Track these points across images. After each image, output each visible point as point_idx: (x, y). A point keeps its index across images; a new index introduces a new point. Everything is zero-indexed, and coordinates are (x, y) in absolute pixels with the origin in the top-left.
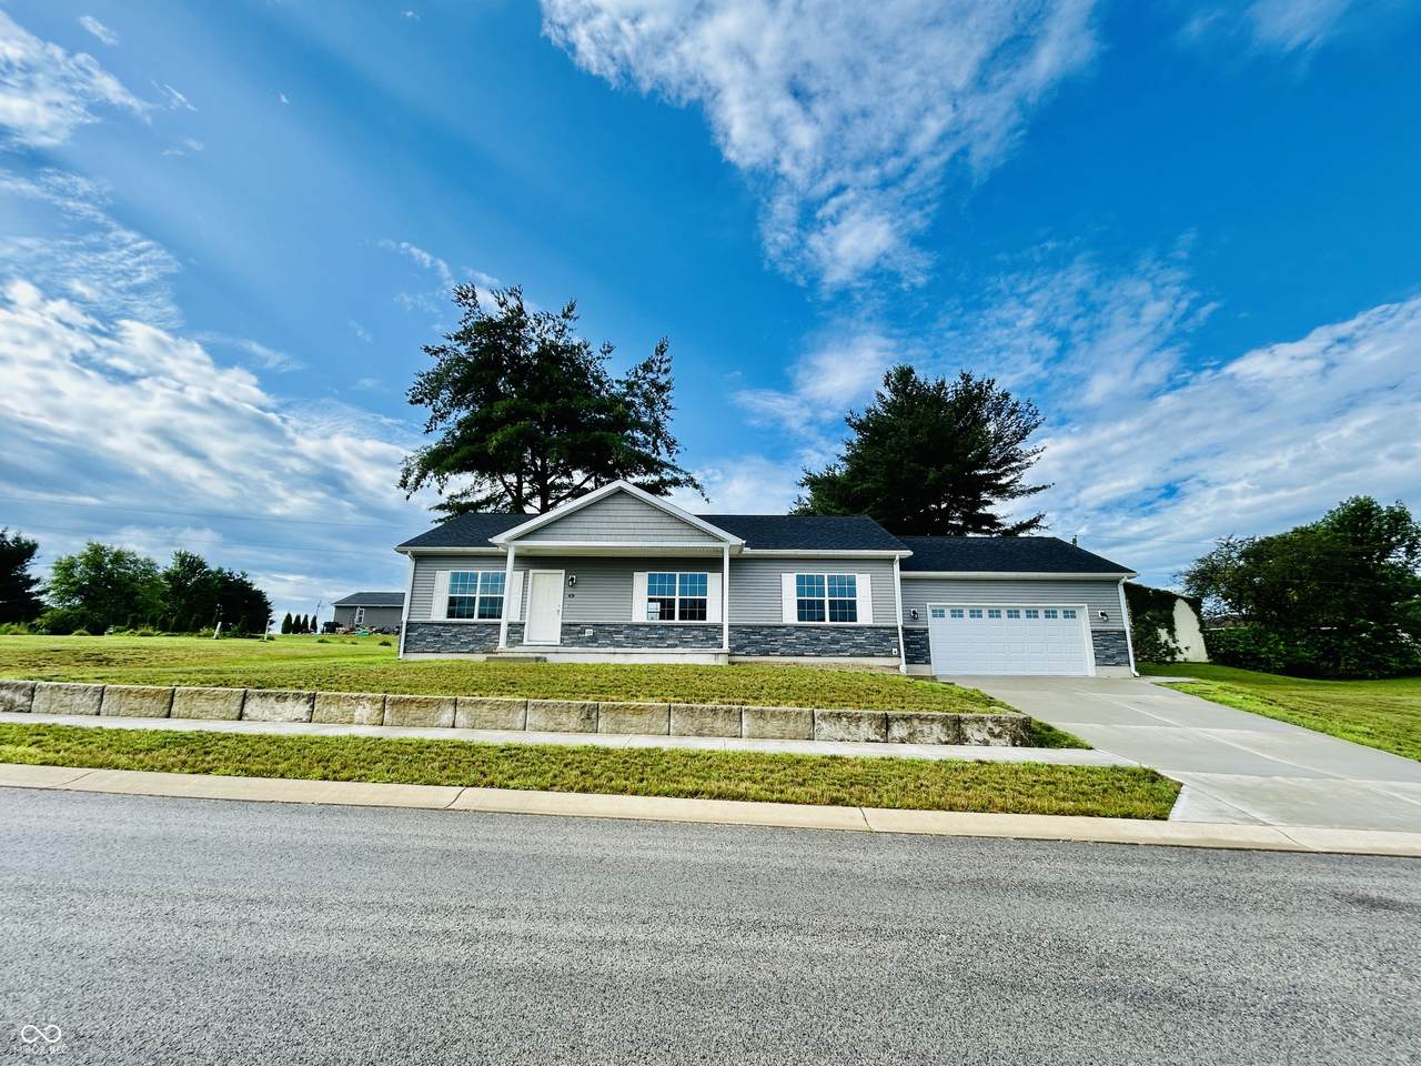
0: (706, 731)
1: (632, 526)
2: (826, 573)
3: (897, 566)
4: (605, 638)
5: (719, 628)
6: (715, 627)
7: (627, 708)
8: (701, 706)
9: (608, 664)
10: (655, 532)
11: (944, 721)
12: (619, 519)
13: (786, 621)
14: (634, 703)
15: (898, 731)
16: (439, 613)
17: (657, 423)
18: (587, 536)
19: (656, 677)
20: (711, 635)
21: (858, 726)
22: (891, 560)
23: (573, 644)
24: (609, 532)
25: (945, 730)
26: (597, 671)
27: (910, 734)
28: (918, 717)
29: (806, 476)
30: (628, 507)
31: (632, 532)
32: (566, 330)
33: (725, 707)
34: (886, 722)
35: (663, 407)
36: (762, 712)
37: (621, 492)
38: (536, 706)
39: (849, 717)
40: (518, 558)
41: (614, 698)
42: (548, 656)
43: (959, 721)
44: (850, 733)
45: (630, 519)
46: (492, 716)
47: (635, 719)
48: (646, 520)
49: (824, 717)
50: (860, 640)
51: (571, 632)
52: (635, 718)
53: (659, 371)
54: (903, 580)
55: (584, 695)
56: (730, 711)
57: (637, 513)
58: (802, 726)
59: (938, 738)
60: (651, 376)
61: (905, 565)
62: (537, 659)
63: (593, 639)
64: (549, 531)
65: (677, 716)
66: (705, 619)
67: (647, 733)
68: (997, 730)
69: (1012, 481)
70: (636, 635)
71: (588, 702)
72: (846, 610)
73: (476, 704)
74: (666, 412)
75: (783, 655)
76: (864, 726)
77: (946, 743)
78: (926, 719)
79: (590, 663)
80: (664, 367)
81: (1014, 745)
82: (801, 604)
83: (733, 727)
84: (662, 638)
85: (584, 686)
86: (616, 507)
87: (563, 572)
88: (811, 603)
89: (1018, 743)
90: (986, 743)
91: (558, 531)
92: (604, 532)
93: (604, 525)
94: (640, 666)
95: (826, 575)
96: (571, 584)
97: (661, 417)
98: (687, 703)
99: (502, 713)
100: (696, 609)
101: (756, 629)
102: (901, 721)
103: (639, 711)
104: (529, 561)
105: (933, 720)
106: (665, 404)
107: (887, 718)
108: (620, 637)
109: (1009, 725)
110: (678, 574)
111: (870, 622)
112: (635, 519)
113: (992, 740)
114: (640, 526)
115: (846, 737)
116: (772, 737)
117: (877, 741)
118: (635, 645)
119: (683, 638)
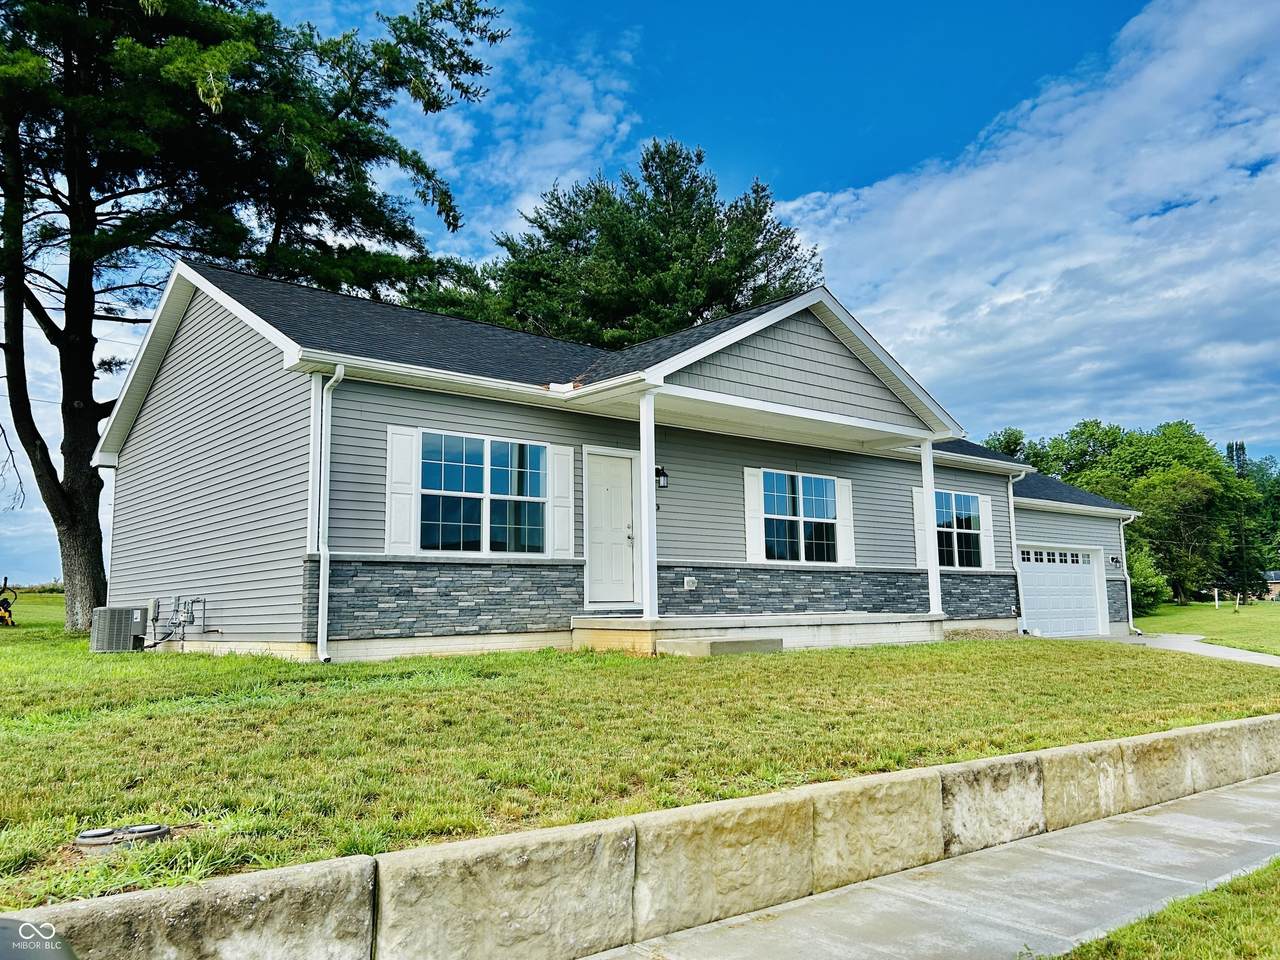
2: (953, 492)
3: (1011, 488)
4: (713, 594)
5: (855, 576)
6: (848, 573)
12: (807, 365)
13: (919, 566)
20: (845, 588)
22: (1005, 477)
23: (677, 609)
30: (817, 344)
31: (825, 394)
45: (822, 369)
48: (839, 373)
50: (985, 593)
57: (829, 359)
63: (694, 598)
66: (835, 559)
70: (753, 590)
84: (787, 594)
86: (800, 339)
87: (637, 455)
91: (723, 373)
96: (663, 481)
100: (824, 542)
108: (731, 593)
110: (799, 476)
111: (993, 568)
114: (835, 384)
119: (813, 593)
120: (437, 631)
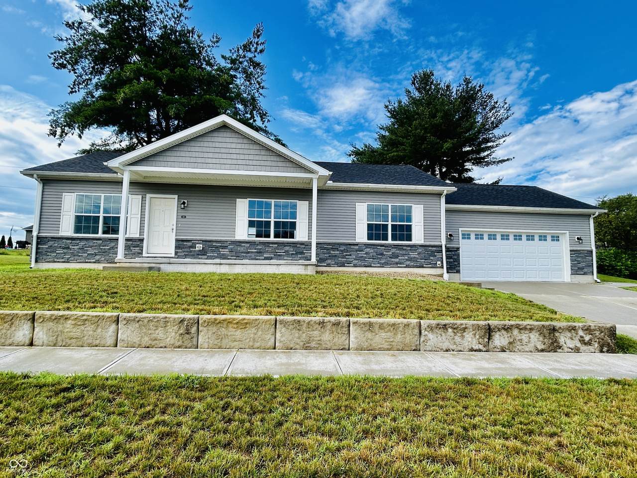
0: (313, 344)
1: (235, 156)
2: (390, 204)
3: (443, 200)
4: (213, 251)
5: (307, 245)
6: (302, 244)
7: (229, 322)
8: (307, 318)
9: (214, 273)
10: (255, 163)
11: (541, 330)
12: (223, 150)
13: (358, 240)
14: (237, 316)
15: (499, 340)
16: (67, 228)
17: (253, 99)
18: (195, 164)
19: (257, 287)
20: (300, 251)
21: (463, 337)
22: (439, 195)
23: (186, 256)
24: (214, 161)
25: (541, 339)
26: (201, 280)
27: (510, 343)
28: (518, 327)
29: (352, 149)
30: (231, 140)
31: (235, 162)
32: (182, 18)
33: (333, 319)
34: (489, 331)
35: (258, 86)
36: (371, 325)
37: (224, 127)
38: (128, 321)
39: (455, 328)
40: (133, 184)
41: (217, 310)
42: (162, 266)
43: (554, 330)
44: (455, 343)
45: (234, 151)
46: (76, 332)
47: (238, 334)
48: (246, 152)
49: (431, 328)
50: (414, 255)
51: (184, 247)
52: (239, 332)
53: (256, 51)
54: (447, 211)
55: (185, 306)
56: (337, 324)
57: (239, 146)
58: (410, 337)
59: (535, 346)
60: (249, 55)
61: (450, 199)
62: (150, 269)
63: (203, 253)
64: (161, 159)
65: (283, 330)
66: (293, 238)
67: (252, 347)
68: (587, 338)
69: (488, 155)
70: (238, 250)
71: (188, 315)
72: (403, 232)
73: (57, 319)
74: (260, 90)
75: (355, 266)
76: (469, 336)
77: (542, 351)
78: (525, 328)
79: (197, 272)
80: (260, 48)
81: (601, 351)
82: (370, 227)
83: (341, 340)
84: (260, 252)
85: (186, 296)
86: (220, 139)
87: (176, 197)
88: (377, 226)
89: (605, 349)
90: (577, 350)
91: (168, 159)
92: (210, 161)
93: (211, 155)
94: (243, 275)
95: (390, 205)
96: (183, 206)
97: (257, 95)
98: (293, 314)
99: (89, 329)
100: (287, 230)
101: (335, 246)
102: (503, 332)
103: (243, 325)
104: (144, 186)
105: (531, 329)
106: (259, 84)
107: (489, 329)
108: (225, 251)
109: (597, 333)
110: (273, 201)
111: (422, 242)
112: (238, 151)
113: (583, 348)
114: (242, 157)
115: (452, 347)
116: (380, 349)
117: (480, 350)
118: (238, 257)
119: (277, 252)
120: (78, 261)
